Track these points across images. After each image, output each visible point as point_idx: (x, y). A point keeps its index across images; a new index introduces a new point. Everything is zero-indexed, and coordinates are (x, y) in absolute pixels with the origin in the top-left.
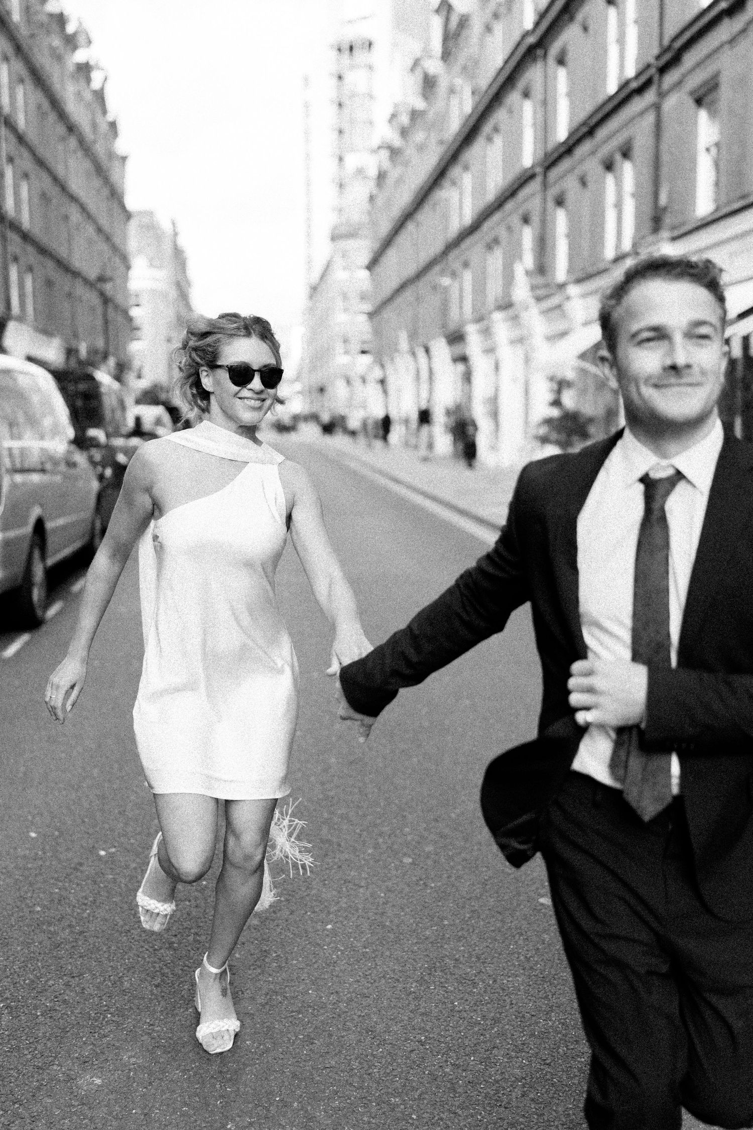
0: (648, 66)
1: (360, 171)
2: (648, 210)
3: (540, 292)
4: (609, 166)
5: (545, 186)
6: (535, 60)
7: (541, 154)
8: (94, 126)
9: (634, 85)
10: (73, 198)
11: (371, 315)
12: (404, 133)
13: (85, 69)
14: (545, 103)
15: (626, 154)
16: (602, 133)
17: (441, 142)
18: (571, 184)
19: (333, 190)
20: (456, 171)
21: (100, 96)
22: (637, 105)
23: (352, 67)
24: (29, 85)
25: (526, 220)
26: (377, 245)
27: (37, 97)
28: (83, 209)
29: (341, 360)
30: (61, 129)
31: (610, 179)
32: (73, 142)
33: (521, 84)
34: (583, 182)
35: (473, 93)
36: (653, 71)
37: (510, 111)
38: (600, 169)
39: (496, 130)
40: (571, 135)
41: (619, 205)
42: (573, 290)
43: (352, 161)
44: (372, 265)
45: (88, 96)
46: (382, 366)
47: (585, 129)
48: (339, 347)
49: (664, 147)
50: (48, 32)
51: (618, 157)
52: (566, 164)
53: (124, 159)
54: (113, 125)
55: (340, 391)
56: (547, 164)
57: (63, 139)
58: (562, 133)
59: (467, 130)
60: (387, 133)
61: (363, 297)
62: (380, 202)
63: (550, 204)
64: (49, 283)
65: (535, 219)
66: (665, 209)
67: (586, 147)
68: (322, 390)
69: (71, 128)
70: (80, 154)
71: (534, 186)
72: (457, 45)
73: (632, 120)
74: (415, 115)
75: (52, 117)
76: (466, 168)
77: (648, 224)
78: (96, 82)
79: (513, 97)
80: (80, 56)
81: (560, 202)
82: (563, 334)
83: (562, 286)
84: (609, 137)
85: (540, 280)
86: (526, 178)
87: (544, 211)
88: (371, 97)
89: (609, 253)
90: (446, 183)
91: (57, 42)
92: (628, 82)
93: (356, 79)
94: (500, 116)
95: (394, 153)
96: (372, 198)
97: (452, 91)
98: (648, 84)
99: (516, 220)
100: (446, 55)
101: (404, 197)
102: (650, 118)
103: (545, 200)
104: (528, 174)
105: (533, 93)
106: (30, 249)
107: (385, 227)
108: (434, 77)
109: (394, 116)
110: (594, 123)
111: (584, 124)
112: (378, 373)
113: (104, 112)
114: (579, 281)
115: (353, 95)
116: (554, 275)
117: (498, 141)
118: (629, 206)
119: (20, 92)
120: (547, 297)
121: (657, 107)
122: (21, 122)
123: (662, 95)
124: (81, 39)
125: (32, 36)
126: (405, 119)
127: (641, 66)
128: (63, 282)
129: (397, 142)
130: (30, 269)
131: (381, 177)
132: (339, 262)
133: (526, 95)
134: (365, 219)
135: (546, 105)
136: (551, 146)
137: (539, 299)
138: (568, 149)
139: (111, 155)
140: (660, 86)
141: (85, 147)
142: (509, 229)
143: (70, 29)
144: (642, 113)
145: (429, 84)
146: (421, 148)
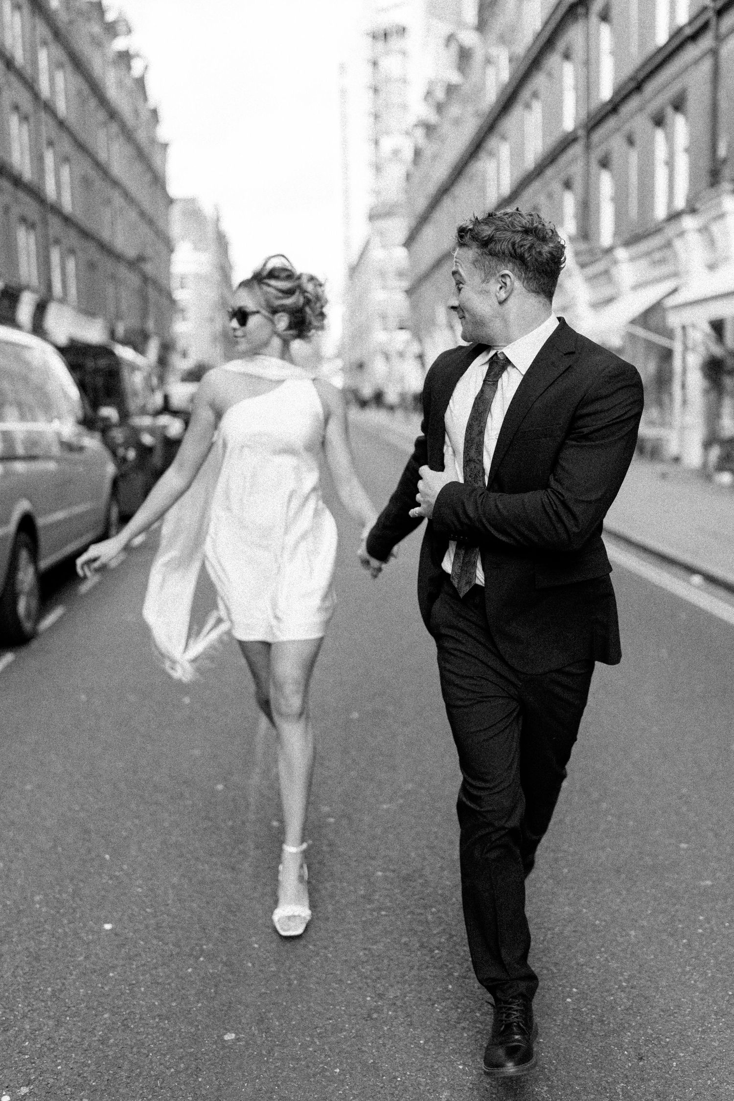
0: (705, 9)
1: (396, 152)
2: (704, 163)
3: (586, 258)
4: (659, 121)
5: (588, 147)
6: (576, 18)
7: (583, 115)
8: (136, 112)
9: (688, 31)
10: (115, 183)
11: (410, 292)
12: (440, 108)
13: (125, 57)
14: (587, 63)
15: (678, 105)
16: (650, 88)
17: (477, 114)
18: (617, 144)
19: (369, 173)
20: (492, 142)
21: (140, 83)
22: (692, 52)
23: (387, 53)
24: (69, 68)
25: (568, 185)
26: (413, 223)
27: (77, 82)
28: (126, 195)
29: (380, 336)
30: (101, 115)
31: (660, 136)
32: (114, 128)
33: (561, 45)
34: (630, 141)
35: (511, 60)
36: (710, 14)
37: (550, 75)
38: (649, 125)
39: (535, 95)
40: (616, 93)
41: (670, 164)
42: (621, 253)
43: (387, 144)
44: (410, 242)
45: (129, 83)
46: (420, 341)
47: (632, 85)
48: (377, 324)
49: (722, 94)
50: (89, 19)
51: (669, 111)
52: (611, 123)
53: (165, 146)
54: (154, 112)
55: (379, 367)
56: (590, 125)
57: (105, 124)
58: (606, 92)
59: (505, 98)
60: (421, 110)
61: (401, 274)
62: (416, 180)
63: (594, 166)
64: (92, 266)
65: (578, 184)
66: (724, 161)
67: (634, 103)
68: (361, 366)
69: (113, 115)
70: (121, 139)
71: (577, 149)
72: (493, 14)
73: (685, 69)
74: (451, 89)
75: (93, 103)
76: (504, 138)
77: (705, 179)
78: (137, 68)
79: (554, 60)
80: (120, 44)
81: (605, 164)
82: (610, 300)
83: (609, 251)
84: (659, 92)
85: (583, 246)
86: (567, 142)
87: (587, 175)
88: (405, 81)
89: (660, 212)
90: (483, 155)
91: (96, 29)
92: (680, 30)
93: (391, 64)
94: (539, 81)
95: (429, 129)
96: (408, 177)
97: (488, 61)
98: (705, 27)
99: (556, 186)
100: (482, 26)
101: (440, 172)
102: (706, 66)
103: (588, 164)
104: (570, 138)
105: (574, 56)
106: (72, 233)
107: (421, 203)
108: (470, 49)
109: (429, 94)
110: (642, 77)
111: (632, 79)
112: (415, 348)
113: (146, 99)
114: (627, 244)
115: (388, 80)
116: (598, 240)
117: (537, 106)
118: (682, 163)
119: (60, 77)
120: (592, 263)
121: (714, 52)
122: (61, 106)
123: (720, 39)
124: (121, 28)
125: (71, 22)
126: (440, 95)
127: (696, 10)
128: (107, 265)
129: (432, 117)
130: (72, 251)
131: (418, 153)
132: (376, 241)
133: (567, 56)
134: (401, 197)
135: (589, 65)
136: (594, 105)
137: (583, 266)
138: (614, 107)
139: (153, 141)
140: (717, 29)
141: (127, 134)
142: (550, 196)
143: (110, 17)
144: (697, 62)
145: (464, 56)
146: (457, 122)
